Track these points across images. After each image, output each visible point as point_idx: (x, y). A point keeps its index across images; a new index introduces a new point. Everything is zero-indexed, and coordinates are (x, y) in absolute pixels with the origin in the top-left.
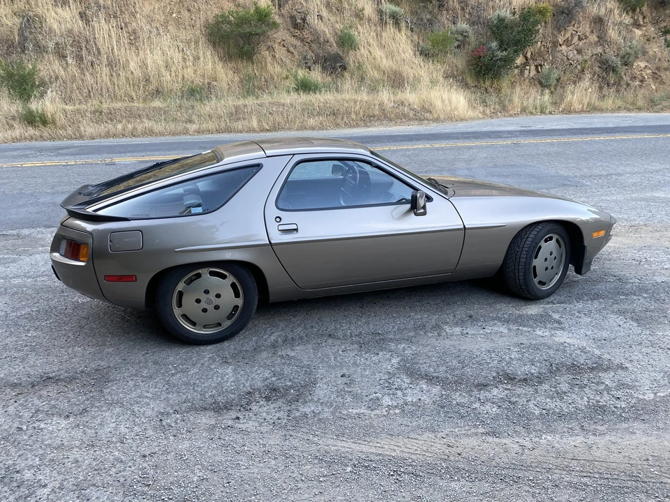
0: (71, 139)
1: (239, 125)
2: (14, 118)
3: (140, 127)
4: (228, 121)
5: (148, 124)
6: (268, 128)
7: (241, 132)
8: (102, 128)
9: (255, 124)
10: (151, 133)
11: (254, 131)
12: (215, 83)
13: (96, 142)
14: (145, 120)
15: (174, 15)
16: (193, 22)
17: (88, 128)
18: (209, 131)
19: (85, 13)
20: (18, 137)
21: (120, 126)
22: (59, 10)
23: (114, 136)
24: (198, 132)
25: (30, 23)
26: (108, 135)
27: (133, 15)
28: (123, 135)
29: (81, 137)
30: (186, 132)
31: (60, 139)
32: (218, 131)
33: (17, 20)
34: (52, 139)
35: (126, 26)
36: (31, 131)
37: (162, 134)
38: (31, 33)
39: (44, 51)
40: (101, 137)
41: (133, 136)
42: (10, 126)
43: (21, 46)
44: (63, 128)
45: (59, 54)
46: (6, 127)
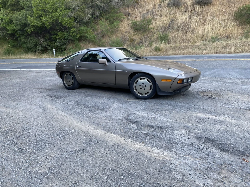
0: (164, 55)
1: (225, 51)
2: (153, 50)
3: (186, 51)
4: (221, 49)
5: (190, 50)
6: (238, 51)
7: (224, 53)
8: (174, 52)
9: (232, 50)
10: (190, 53)
11: (231, 53)
12: (230, 35)
13: (171, 56)
14: (189, 49)
15: (223, 11)
16: (230, 12)
17: (170, 52)
18: (211, 53)
19: (190, 16)
20: (151, 55)
21: (180, 52)
22: (183, 16)
23: (177, 54)
24: (207, 53)
25: (173, 21)
26: (175, 54)
27: (207, 13)
28: (180, 54)
29: (167, 55)
30: (202, 53)
31: (161, 55)
32: (214, 53)
33: (170, 21)
34: (159, 55)
35: (203, 17)
36: (155, 53)
37: (193, 54)
38: (172, 24)
39: (174, 29)
40: (173, 55)
41: (183, 54)
42: (151, 52)
43: (168, 29)
44: (164, 52)
45: (178, 30)
46: (150, 52)
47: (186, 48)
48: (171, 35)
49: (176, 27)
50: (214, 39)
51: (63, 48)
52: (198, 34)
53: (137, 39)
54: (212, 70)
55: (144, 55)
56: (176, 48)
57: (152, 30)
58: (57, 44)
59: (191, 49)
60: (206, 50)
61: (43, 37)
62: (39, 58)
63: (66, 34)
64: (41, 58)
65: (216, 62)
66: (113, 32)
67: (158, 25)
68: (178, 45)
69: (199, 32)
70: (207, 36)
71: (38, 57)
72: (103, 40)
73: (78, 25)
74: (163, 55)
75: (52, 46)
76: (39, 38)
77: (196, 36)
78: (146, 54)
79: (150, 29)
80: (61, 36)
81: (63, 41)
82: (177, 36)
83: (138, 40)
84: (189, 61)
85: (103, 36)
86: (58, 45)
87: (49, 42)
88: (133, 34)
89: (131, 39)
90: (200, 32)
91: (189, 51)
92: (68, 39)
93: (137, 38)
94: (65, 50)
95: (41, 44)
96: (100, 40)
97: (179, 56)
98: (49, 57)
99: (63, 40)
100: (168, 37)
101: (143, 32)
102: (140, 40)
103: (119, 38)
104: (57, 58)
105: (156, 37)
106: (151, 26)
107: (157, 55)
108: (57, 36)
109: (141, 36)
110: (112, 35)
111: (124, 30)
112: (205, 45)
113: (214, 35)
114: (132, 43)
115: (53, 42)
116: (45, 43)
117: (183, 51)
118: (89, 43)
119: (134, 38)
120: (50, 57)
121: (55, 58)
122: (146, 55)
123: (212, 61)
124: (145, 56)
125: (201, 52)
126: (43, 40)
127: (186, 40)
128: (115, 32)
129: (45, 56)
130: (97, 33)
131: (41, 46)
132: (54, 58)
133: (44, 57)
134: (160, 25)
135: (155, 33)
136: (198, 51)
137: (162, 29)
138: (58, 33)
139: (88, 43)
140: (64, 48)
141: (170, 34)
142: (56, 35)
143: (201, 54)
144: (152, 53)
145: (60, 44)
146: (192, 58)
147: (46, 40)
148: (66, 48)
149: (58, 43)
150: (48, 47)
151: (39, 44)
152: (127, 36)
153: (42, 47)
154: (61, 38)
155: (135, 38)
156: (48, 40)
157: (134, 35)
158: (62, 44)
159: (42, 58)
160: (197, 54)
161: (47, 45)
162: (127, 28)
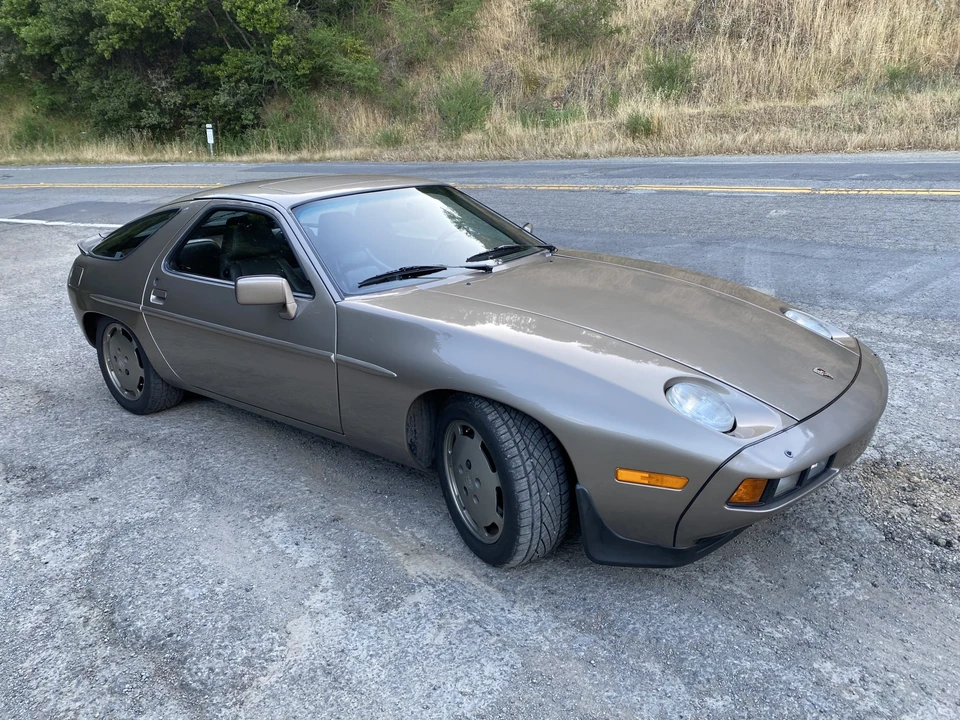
0: (671, 154)
2: (619, 127)
3: (769, 138)
5: (785, 133)
7: (946, 148)
8: (715, 140)
10: (786, 148)
13: (701, 160)
14: (784, 129)
17: (698, 140)
18: (885, 147)
20: (613, 151)
23: (728, 151)
24: (864, 148)
26: (720, 150)
28: (740, 151)
29: (682, 154)
30: (841, 148)
31: (657, 154)
32: (901, 147)
34: (648, 154)
36: (630, 143)
37: (798, 150)
39: (717, 33)
40: (708, 152)
41: (754, 152)
42: (612, 137)
43: (691, 29)
44: (668, 139)
45: (734, 35)
46: (607, 138)
47: (770, 119)
48: (704, 57)
49: (725, 22)
50: (901, 80)
51: (248, 116)
52: (822, 55)
53: (555, 77)
54: (906, 264)
55: (580, 152)
56: (725, 121)
57: (622, 38)
58: (222, 101)
59: (793, 126)
60: (860, 130)
61: (165, 73)
62: (150, 161)
63: (255, 61)
64: (158, 161)
65: (916, 206)
66: (452, 44)
67: (649, 15)
68: (733, 104)
69: (832, 46)
70: (866, 64)
71: (145, 158)
72: (410, 84)
73: (304, 18)
74: (666, 154)
75: (204, 110)
76: (151, 77)
77: (817, 60)
78: (592, 146)
79: (611, 32)
80: (235, 68)
81: (243, 86)
82: (729, 63)
83: (558, 81)
84: (783, 196)
85: (411, 64)
86: (225, 105)
87: (190, 90)
88: (537, 52)
89: (527, 76)
90: (835, 43)
91: (782, 135)
92: (266, 78)
93: (556, 70)
94: (253, 127)
95: (159, 102)
96: (396, 83)
97: (735, 157)
98: (187, 158)
99: (246, 86)
100: (688, 66)
101: (578, 47)
102: (566, 83)
103: (479, 76)
104: (220, 161)
105: (634, 68)
106: (617, 20)
107: (637, 153)
108: (222, 66)
109: (574, 63)
110: (449, 59)
111: (498, 36)
112: (857, 106)
113: (899, 60)
114: (534, 93)
115: (209, 91)
116: (174, 98)
117: (756, 137)
118: (352, 94)
119: (540, 70)
120: (194, 158)
121: (210, 165)
122: (591, 152)
123: (899, 199)
124: (586, 156)
125: (836, 141)
126: (164, 84)
127: (771, 82)
128: (462, 48)
129: (173, 151)
130: (384, 51)
131: (158, 110)
132: (209, 161)
133: (167, 158)
134: (655, 12)
135: (632, 50)
136: (823, 137)
137: (663, 31)
138: (222, 54)
139: (346, 99)
140: (251, 117)
141: (697, 55)
142: (218, 61)
143: (837, 150)
144: (614, 145)
145: (232, 102)
146: (796, 176)
147: (178, 86)
148: (257, 117)
149: (223, 98)
150: (188, 112)
151: (152, 102)
152: (514, 63)
153: (162, 113)
154: (235, 74)
155: (545, 72)
156: (187, 81)
157: (540, 59)
158: (245, 101)
159: (161, 161)
160: (819, 150)
161: (184, 106)
162: (513, 26)
